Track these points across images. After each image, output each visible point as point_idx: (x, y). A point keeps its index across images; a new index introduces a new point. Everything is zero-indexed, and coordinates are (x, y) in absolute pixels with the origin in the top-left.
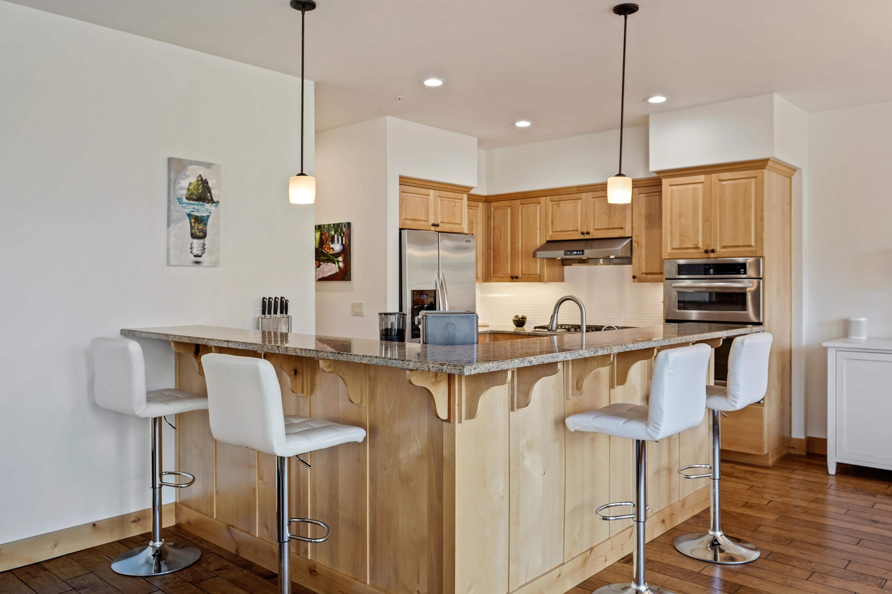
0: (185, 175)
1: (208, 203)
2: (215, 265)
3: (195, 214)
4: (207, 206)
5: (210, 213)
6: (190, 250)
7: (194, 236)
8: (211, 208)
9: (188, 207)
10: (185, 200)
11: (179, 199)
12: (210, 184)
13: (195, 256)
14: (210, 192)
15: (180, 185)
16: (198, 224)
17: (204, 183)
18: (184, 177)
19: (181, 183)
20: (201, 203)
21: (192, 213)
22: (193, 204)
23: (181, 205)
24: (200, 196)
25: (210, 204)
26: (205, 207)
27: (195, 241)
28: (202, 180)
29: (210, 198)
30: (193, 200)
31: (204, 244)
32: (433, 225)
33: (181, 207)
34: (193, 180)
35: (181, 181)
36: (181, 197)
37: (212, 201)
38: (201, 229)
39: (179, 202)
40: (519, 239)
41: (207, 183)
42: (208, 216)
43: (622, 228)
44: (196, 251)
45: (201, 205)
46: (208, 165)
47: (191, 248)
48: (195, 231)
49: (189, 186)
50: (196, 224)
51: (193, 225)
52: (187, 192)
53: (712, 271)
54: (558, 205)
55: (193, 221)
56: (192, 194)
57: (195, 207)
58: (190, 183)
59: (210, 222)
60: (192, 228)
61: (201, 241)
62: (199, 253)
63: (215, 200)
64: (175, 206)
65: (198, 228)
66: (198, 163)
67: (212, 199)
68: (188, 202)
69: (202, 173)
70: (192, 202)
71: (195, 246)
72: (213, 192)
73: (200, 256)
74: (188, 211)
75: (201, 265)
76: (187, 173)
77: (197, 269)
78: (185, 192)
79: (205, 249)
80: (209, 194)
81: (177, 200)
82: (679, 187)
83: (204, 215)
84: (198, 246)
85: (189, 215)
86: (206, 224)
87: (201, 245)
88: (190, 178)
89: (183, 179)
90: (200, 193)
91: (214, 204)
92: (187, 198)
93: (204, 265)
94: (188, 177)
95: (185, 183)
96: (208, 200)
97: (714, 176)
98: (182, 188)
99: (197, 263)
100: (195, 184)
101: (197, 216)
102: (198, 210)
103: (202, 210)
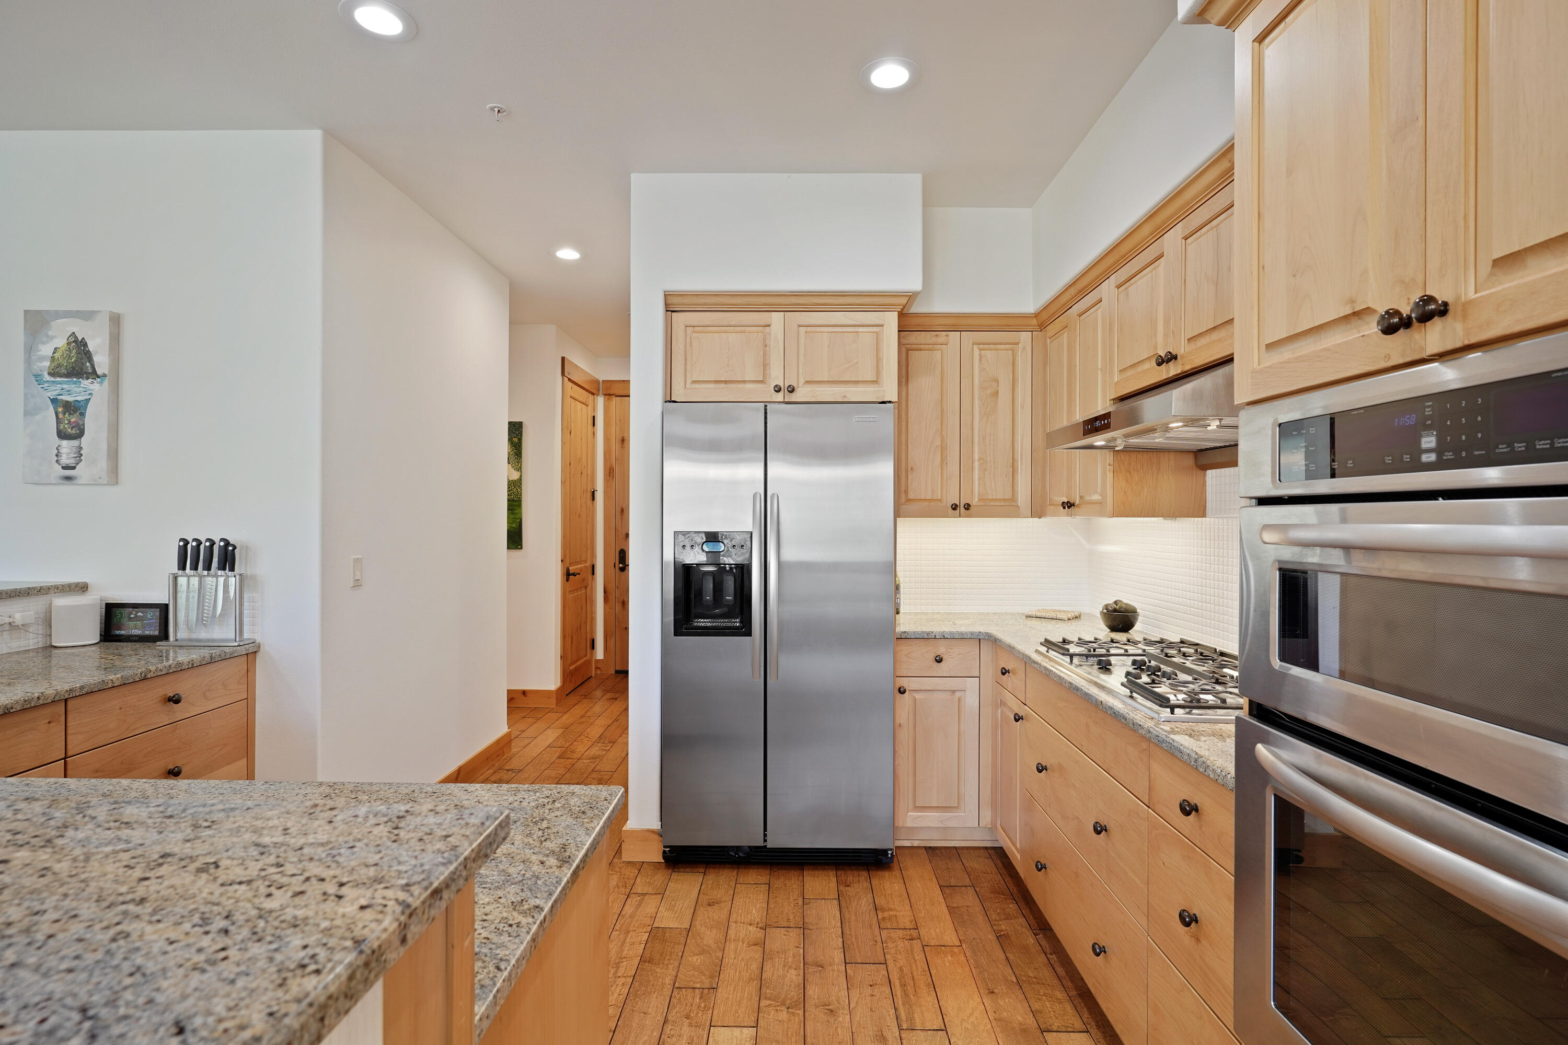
0: (47, 336)
1: (87, 378)
2: (99, 481)
3: (65, 398)
4: (85, 383)
5: (90, 394)
6: (56, 458)
7: (62, 435)
8: (92, 387)
9: (52, 388)
10: (47, 378)
11: (36, 376)
12: (91, 347)
13: (64, 468)
14: (90, 359)
15: (39, 353)
16: (70, 414)
17: (80, 346)
18: (45, 339)
19: (40, 350)
20: (75, 379)
22: (60, 383)
23: (41, 386)
24: (74, 368)
25: (90, 380)
26: (82, 385)
27: (64, 443)
28: (76, 341)
29: (89, 371)
30: (61, 376)
31: (80, 448)
32: (778, 389)
33: (41, 389)
34: (61, 342)
35: (41, 347)
36: (40, 373)
37: (94, 374)
38: (74, 422)
39: (37, 381)
41: (85, 345)
42: (88, 400)
44: (65, 460)
46: (87, 316)
47: (57, 455)
48: (65, 426)
49: (54, 353)
50: (67, 416)
51: (61, 416)
52: (51, 364)
54: (1127, 293)
55: (60, 410)
56: (59, 366)
57: (65, 386)
58: (56, 349)
59: (90, 410)
60: (59, 421)
61: (75, 443)
62: (71, 462)
63: (99, 372)
64: (31, 388)
65: (70, 422)
66: (68, 314)
67: (94, 372)
68: (53, 379)
69: (75, 329)
70: (58, 379)
71: (64, 451)
72: (96, 359)
73: (74, 468)
74: (52, 394)
75: (74, 482)
76: (50, 333)
77: (67, 489)
78: (47, 364)
79: (82, 455)
80: (88, 364)
81: (33, 379)
83: (79, 398)
84: (69, 451)
85: (54, 401)
86: (83, 415)
87: (74, 450)
88: (55, 340)
89: (44, 343)
90: (73, 363)
91: (99, 380)
92: (49, 374)
93: (79, 483)
94: (51, 338)
95: (46, 350)
96: (86, 373)
98: (42, 359)
99: (68, 478)
100: (63, 349)
101: (67, 402)
102: (69, 392)
103: (74, 391)
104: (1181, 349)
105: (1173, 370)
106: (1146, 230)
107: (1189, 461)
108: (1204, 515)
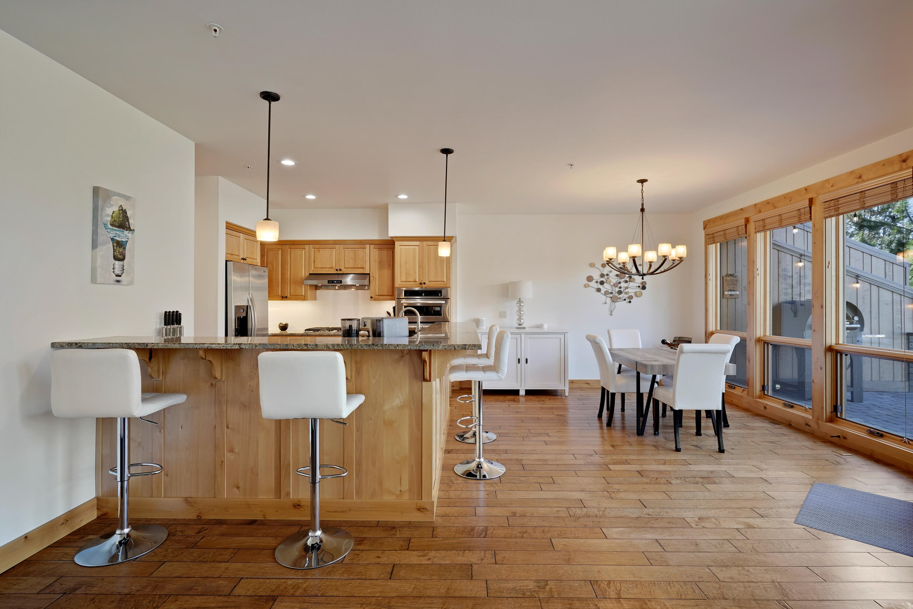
0: (110, 204)
2: (131, 283)
3: (117, 238)
4: (126, 232)
5: (128, 239)
6: (113, 270)
7: (116, 258)
8: (128, 235)
9: (112, 232)
10: (109, 226)
11: (105, 224)
12: (129, 214)
13: (116, 276)
14: (128, 221)
15: (106, 212)
16: (119, 248)
17: (123, 212)
18: (109, 205)
19: (106, 211)
20: (121, 230)
21: (115, 238)
22: (115, 230)
23: (107, 230)
24: (121, 224)
25: (128, 231)
26: (125, 233)
27: (117, 262)
28: (122, 210)
29: (128, 227)
30: (116, 227)
31: (124, 266)
32: (242, 259)
33: (106, 232)
34: (116, 209)
35: (107, 209)
36: (106, 223)
37: (129, 229)
38: (121, 252)
39: (105, 227)
40: (288, 271)
41: (126, 213)
42: (127, 242)
43: (363, 268)
44: (117, 272)
45: (122, 231)
46: (127, 198)
47: (113, 269)
48: (117, 253)
49: (113, 214)
50: (118, 248)
51: (115, 248)
52: (111, 219)
53: (423, 294)
54: (319, 251)
55: (115, 245)
56: (115, 221)
57: (117, 232)
58: (114, 211)
59: (128, 247)
60: (114, 251)
61: (121, 263)
62: (119, 273)
63: (132, 228)
64: (101, 230)
65: (119, 251)
66: (119, 195)
67: (130, 227)
68: (112, 228)
69: (122, 204)
70: (114, 228)
71: (116, 266)
72: (130, 221)
73: (120, 276)
74: (112, 236)
75: (121, 283)
76: (111, 203)
77: (117, 287)
78: (110, 219)
79: (124, 269)
80: (127, 223)
81: (103, 226)
82: (405, 247)
83: (123, 240)
84: (119, 267)
85: (112, 239)
86: (125, 248)
87: (121, 266)
88: (113, 207)
89: (109, 207)
90: (121, 221)
91: (131, 232)
92: (111, 224)
93: (123, 284)
94: (112, 205)
95: (109, 211)
96: (126, 227)
97: (425, 243)
98: (107, 215)
99: (118, 281)
100: (117, 212)
101: (118, 241)
102: (119, 236)
103: (122, 235)
104: (343, 269)
105: (340, 272)
106: (331, 242)
107: (314, 288)
108: (316, 300)
